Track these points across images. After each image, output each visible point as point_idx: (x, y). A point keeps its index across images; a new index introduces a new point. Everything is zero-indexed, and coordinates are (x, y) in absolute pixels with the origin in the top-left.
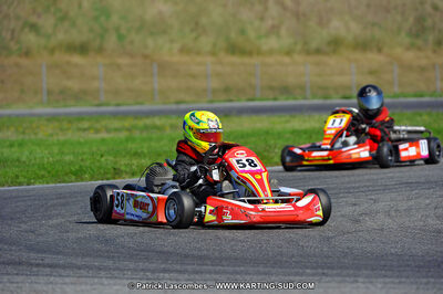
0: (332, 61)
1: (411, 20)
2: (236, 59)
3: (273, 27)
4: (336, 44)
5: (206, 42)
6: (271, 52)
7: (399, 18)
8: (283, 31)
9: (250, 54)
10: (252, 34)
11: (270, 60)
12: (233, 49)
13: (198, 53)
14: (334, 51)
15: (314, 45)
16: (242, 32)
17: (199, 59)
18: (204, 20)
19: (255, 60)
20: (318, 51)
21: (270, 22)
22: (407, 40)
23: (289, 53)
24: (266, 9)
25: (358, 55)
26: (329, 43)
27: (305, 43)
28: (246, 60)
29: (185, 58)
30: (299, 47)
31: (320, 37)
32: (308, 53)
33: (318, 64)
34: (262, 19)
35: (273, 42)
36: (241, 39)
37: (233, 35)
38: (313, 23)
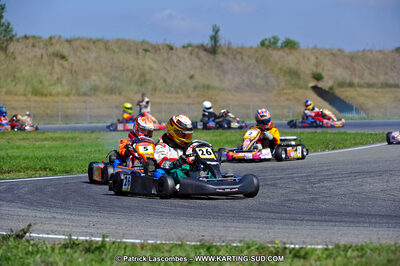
0: (93, 99)
1: (137, 76)
2: (37, 98)
3: (58, 79)
4: (95, 90)
5: (20, 88)
6: (58, 94)
7: (130, 74)
8: (64, 82)
9: (46, 95)
10: (46, 83)
11: (56, 99)
12: (36, 92)
13: (16, 94)
14: (94, 94)
15: (83, 90)
16: (41, 82)
17: (17, 98)
18: (18, 74)
19: (49, 99)
20: (85, 94)
21: (56, 76)
22: (136, 88)
23: (68, 95)
24: (53, 67)
25: (107, 97)
26: (91, 89)
27: (77, 89)
28: (44, 99)
29: (9, 98)
30: (74, 91)
31: (85, 86)
32: (79, 95)
33: (85, 102)
34: (51, 74)
35: (58, 88)
36: (40, 86)
37: (36, 84)
38: (80, 77)
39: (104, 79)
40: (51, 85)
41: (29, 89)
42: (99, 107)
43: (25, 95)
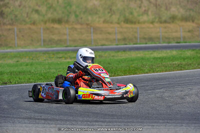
0: (172, 26)
2: (128, 25)
3: (145, 11)
4: (173, 18)
5: (115, 18)
6: (144, 22)
8: (150, 13)
9: (135, 23)
10: (135, 14)
11: (143, 26)
12: (127, 21)
13: (111, 23)
14: (173, 22)
15: (163, 19)
16: (131, 13)
17: (112, 25)
18: (114, 8)
19: (137, 26)
20: (165, 22)
21: (144, 9)
23: (152, 23)
24: (142, 3)
25: (183, 23)
26: (170, 18)
27: (160, 18)
28: (133, 26)
29: (106, 25)
30: (157, 20)
31: (166, 15)
32: (161, 22)
33: (165, 28)
34: (140, 7)
35: (145, 18)
36: (131, 16)
37: (127, 15)
38: (163, 9)
39: (181, 10)
40: (139, 16)
41: (122, 18)
42: (176, 32)
43: (118, 23)
